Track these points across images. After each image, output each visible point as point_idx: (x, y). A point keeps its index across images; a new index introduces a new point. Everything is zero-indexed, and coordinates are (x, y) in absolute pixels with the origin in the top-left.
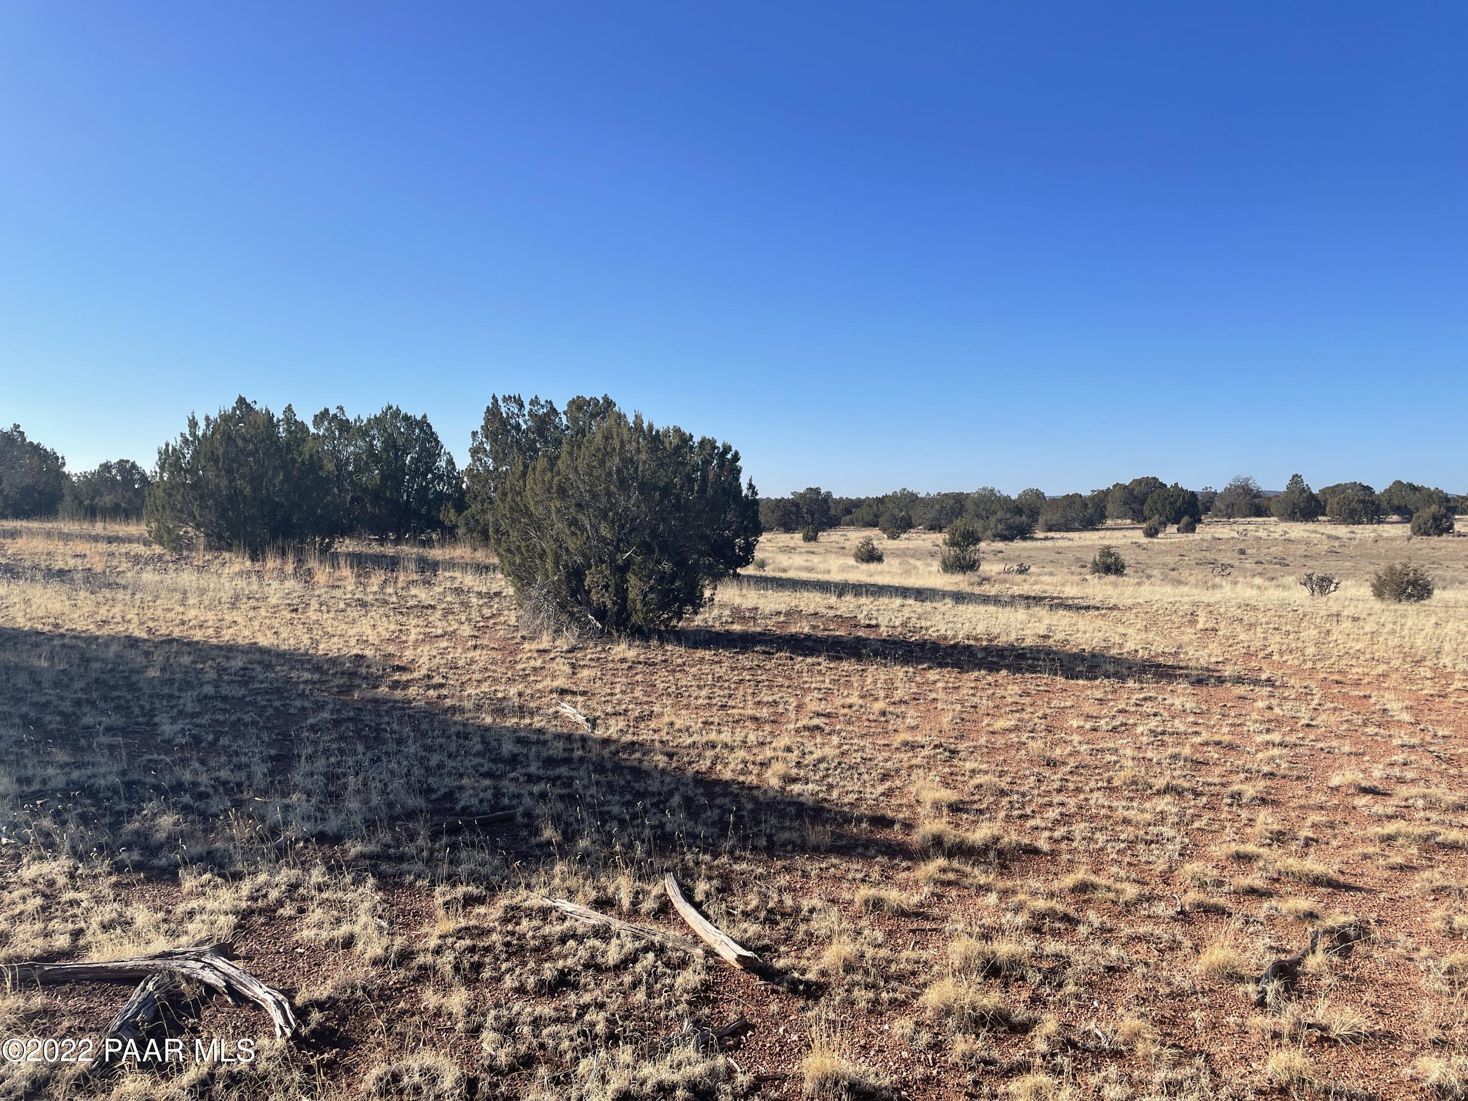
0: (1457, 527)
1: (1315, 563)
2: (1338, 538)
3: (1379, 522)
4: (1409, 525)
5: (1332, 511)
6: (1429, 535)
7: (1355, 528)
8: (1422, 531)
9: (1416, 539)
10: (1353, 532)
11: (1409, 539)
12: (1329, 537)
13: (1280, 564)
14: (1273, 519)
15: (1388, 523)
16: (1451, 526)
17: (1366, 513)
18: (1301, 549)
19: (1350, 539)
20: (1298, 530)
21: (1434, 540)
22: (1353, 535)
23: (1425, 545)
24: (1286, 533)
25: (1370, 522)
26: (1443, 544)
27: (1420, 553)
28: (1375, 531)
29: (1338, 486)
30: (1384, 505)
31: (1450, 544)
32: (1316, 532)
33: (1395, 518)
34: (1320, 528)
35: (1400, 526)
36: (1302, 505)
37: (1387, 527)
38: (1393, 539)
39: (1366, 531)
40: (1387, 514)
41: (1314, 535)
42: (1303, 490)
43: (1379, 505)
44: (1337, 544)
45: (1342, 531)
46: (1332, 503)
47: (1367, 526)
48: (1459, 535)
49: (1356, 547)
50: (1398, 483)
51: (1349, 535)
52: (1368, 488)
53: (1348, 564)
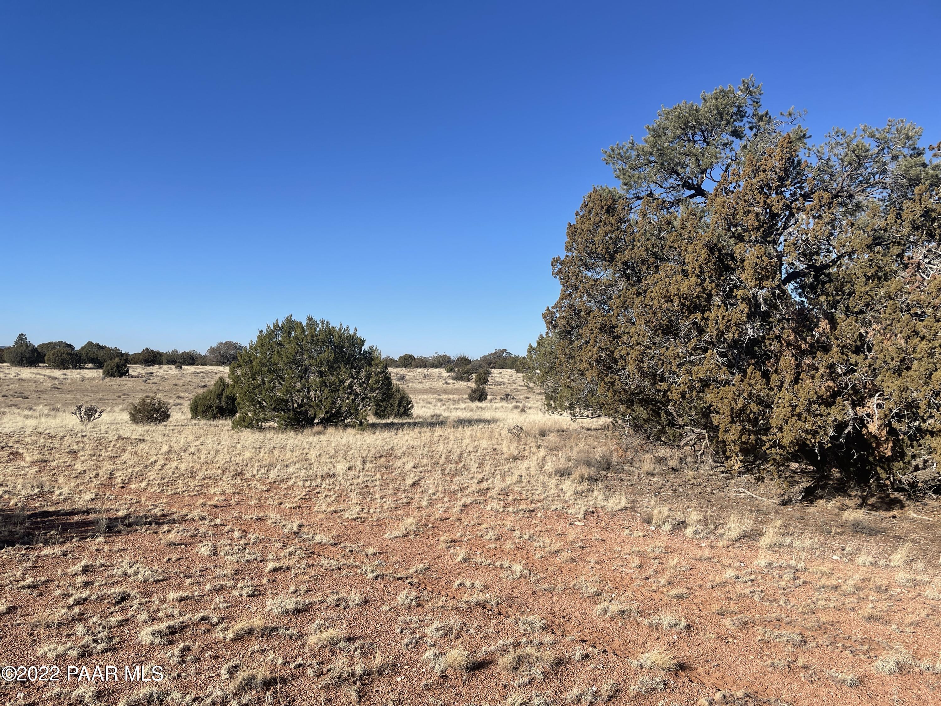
0: (131, 372)
1: (46, 396)
2: (56, 378)
3: (81, 368)
4: (101, 371)
5: (49, 360)
6: (114, 377)
7: (65, 371)
8: (110, 374)
9: (107, 379)
10: (65, 375)
11: (103, 379)
12: (50, 377)
13: (22, 397)
14: (5, 364)
15: (86, 368)
16: (127, 371)
17: (72, 362)
18: (33, 387)
19: (65, 379)
20: (27, 373)
21: (118, 380)
22: (65, 377)
23: (113, 383)
24: (18, 374)
25: (75, 367)
26: (125, 382)
27: (112, 388)
28: (79, 374)
29: (50, 343)
30: (84, 356)
31: (129, 383)
32: (39, 374)
33: (90, 365)
34: (42, 371)
35: (95, 371)
36: (28, 355)
37: (86, 371)
38: (93, 379)
39: (73, 374)
40: (85, 363)
41: (38, 376)
42: (27, 346)
43: (80, 357)
44: (56, 382)
45: (57, 373)
46: (49, 355)
47: (74, 371)
48: (132, 377)
49: (70, 384)
50: (90, 343)
51: (62, 377)
52: (70, 346)
53: (69, 396)
